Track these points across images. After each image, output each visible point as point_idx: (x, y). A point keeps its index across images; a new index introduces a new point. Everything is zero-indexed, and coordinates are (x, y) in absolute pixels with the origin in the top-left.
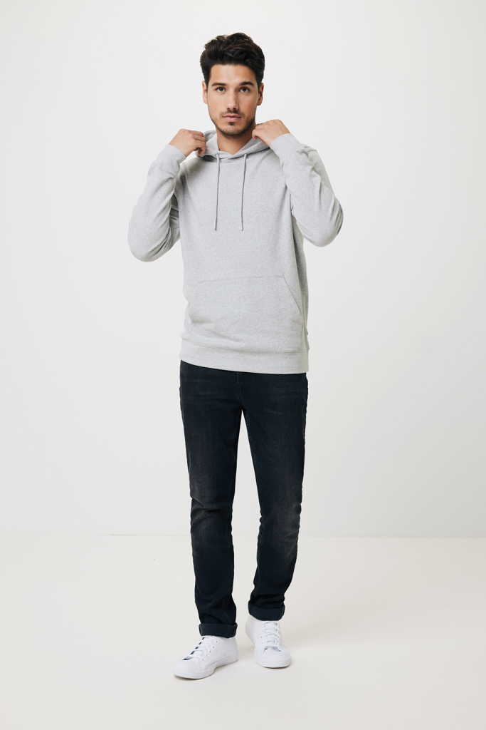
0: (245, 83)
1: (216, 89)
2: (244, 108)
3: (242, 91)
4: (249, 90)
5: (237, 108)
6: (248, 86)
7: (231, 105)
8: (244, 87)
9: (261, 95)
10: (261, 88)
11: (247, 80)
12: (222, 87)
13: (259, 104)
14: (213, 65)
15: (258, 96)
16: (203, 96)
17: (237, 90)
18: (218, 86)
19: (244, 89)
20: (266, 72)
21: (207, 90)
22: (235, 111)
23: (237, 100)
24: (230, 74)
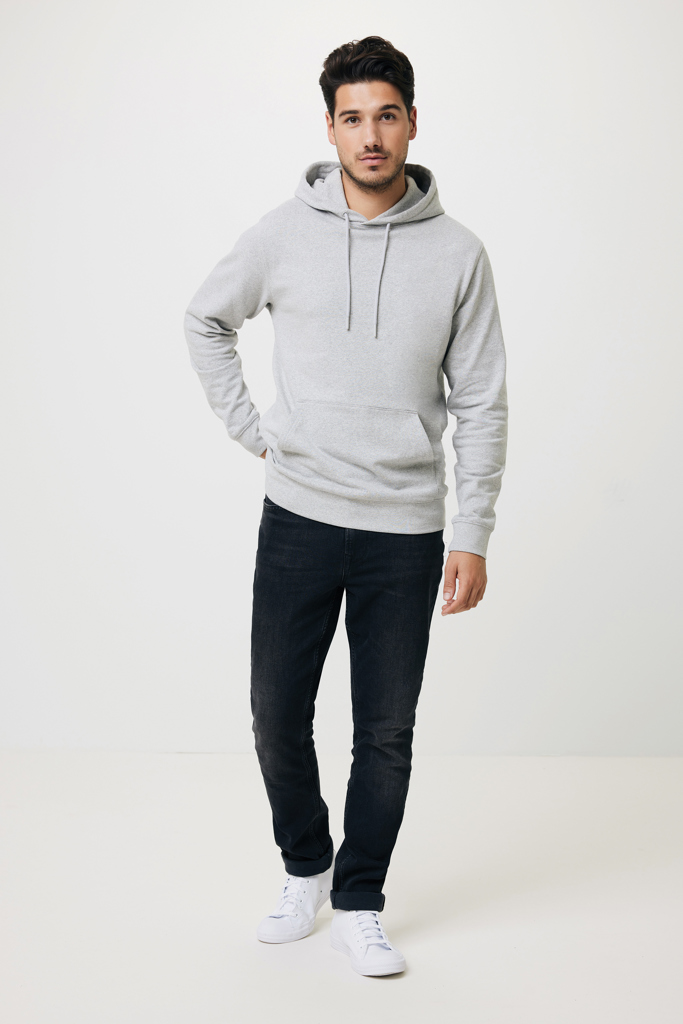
0: (388, 107)
1: (346, 121)
2: (389, 144)
3: (384, 118)
4: (394, 117)
5: (379, 145)
6: (392, 111)
7: (370, 140)
8: (385, 114)
9: (414, 125)
10: (412, 114)
11: (391, 102)
12: (354, 117)
13: (412, 136)
14: (338, 86)
15: (409, 126)
16: (329, 134)
17: (377, 118)
18: (348, 116)
19: (388, 117)
20: (417, 90)
21: (333, 125)
22: (377, 148)
23: (377, 133)
24: (364, 95)
